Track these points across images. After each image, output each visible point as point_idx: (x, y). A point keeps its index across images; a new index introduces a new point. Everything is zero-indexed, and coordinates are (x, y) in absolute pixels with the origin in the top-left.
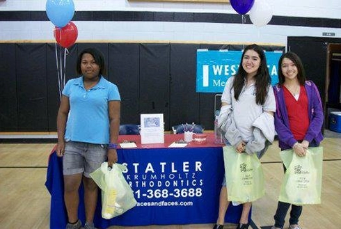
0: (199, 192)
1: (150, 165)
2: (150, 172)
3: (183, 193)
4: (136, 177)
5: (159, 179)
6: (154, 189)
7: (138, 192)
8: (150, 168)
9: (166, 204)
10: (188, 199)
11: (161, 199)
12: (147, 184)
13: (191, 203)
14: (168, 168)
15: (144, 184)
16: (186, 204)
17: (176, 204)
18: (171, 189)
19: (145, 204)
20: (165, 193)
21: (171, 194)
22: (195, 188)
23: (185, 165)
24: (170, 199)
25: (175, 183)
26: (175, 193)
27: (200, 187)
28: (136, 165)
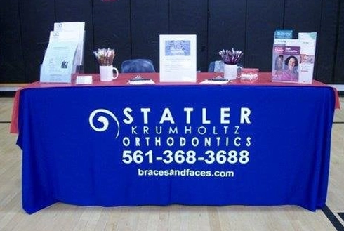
0: (244, 157)
1: (167, 111)
2: (167, 123)
3: (219, 157)
4: (146, 130)
5: (181, 133)
6: (174, 149)
7: (150, 153)
8: (167, 116)
9: (193, 173)
10: (227, 167)
11: (185, 165)
12: (164, 141)
13: (231, 174)
14: (196, 116)
15: (158, 141)
16: (223, 174)
17: (209, 173)
18: (201, 151)
19: (161, 173)
20: (191, 157)
21: (201, 159)
22: (238, 150)
23: (224, 113)
24: (199, 166)
25: (208, 142)
26: (207, 157)
27: (247, 149)
28: (145, 111)
